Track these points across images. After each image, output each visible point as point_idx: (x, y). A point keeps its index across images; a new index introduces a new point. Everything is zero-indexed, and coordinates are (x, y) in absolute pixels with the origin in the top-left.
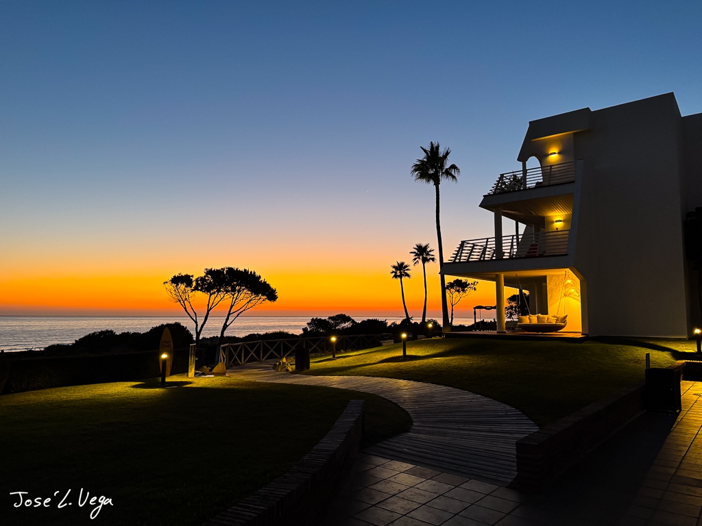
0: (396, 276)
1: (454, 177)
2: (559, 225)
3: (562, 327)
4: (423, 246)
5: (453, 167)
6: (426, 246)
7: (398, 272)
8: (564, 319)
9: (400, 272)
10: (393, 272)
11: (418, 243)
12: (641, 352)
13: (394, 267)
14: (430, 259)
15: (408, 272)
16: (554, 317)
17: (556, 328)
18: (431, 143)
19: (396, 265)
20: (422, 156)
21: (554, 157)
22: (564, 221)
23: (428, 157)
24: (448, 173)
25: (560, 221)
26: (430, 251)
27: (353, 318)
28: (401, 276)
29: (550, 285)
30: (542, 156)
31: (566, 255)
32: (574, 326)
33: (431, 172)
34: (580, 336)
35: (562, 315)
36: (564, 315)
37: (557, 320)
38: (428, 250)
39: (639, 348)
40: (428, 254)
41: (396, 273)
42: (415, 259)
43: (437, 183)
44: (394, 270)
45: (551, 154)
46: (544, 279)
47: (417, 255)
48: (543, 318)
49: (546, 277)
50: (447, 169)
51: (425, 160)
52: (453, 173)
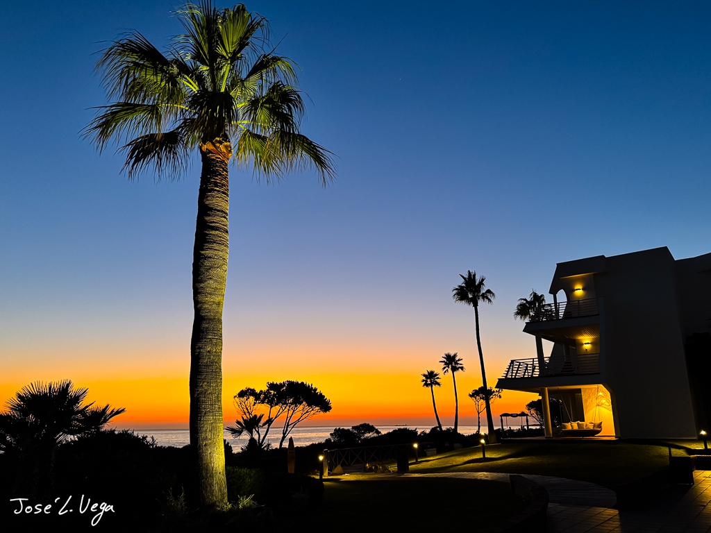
0: (426, 385)
1: (489, 300)
2: (587, 347)
3: (599, 431)
4: (452, 355)
5: (489, 291)
6: (455, 356)
7: (429, 380)
8: (600, 425)
9: (431, 381)
10: (423, 381)
11: (447, 353)
12: (665, 450)
13: (424, 375)
14: (459, 367)
15: (438, 380)
16: (591, 423)
17: (594, 432)
18: (469, 271)
19: (427, 373)
20: (461, 282)
21: (579, 292)
22: (591, 343)
23: (466, 282)
24: (484, 296)
25: (588, 343)
26: (459, 360)
27: (376, 427)
28: (431, 385)
29: (584, 396)
30: (569, 292)
31: (599, 373)
32: (609, 431)
33: (470, 296)
34: (614, 439)
35: (598, 422)
36: (599, 422)
37: (594, 426)
38: (457, 359)
39: (661, 447)
40: (456, 363)
41: (426, 381)
42: (444, 368)
43: (476, 305)
44: (424, 378)
45: (577, 289)
46: (579, 391)
47: (446, 364)
48: (583, 424)
49: (580, 389)
50: (483, 294)
51: (464, 285)
52: (489, 297)
